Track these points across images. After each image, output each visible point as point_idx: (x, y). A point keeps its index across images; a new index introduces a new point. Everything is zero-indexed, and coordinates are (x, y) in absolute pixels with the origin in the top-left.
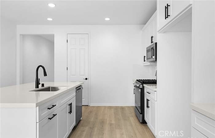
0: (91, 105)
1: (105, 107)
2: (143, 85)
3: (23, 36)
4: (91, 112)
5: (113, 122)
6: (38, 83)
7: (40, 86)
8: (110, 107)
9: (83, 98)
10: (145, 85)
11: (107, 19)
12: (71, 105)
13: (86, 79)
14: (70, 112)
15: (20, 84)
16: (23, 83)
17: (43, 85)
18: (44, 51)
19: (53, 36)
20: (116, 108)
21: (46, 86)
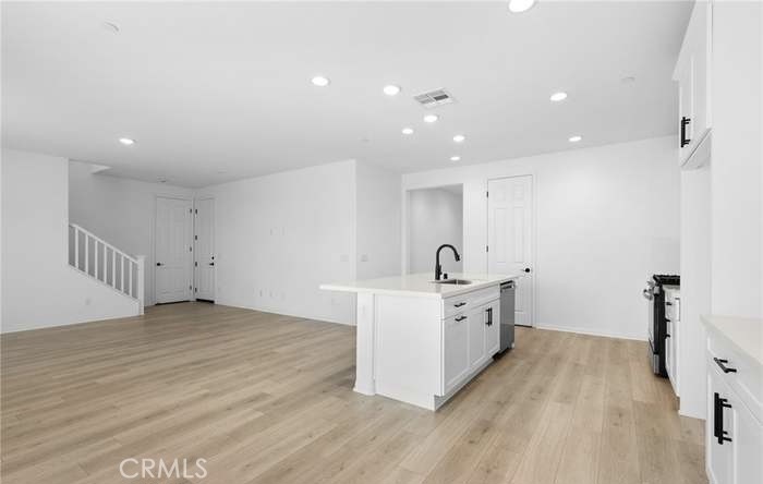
0: (539, 326)
1: (572, 335)
2: (661, 287)
3: (411, 193)
4: (535, 339)
5: (583, 362)
6: (438, 272)
7: (442, 276)
8: (585, 337)
9: (516, 308)
10: (665, 287)
11: (576, 139)
12: (490, 310)
13: (528, 270)
14: (489, 323)
15: (407, 273)
16: (411, 273)
17: (446, 276)
18: (444, 213)
19: (460, 187)
20: (601, 340)
21: (450, 278)
